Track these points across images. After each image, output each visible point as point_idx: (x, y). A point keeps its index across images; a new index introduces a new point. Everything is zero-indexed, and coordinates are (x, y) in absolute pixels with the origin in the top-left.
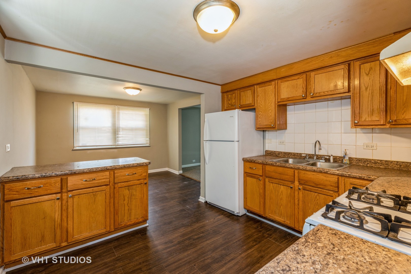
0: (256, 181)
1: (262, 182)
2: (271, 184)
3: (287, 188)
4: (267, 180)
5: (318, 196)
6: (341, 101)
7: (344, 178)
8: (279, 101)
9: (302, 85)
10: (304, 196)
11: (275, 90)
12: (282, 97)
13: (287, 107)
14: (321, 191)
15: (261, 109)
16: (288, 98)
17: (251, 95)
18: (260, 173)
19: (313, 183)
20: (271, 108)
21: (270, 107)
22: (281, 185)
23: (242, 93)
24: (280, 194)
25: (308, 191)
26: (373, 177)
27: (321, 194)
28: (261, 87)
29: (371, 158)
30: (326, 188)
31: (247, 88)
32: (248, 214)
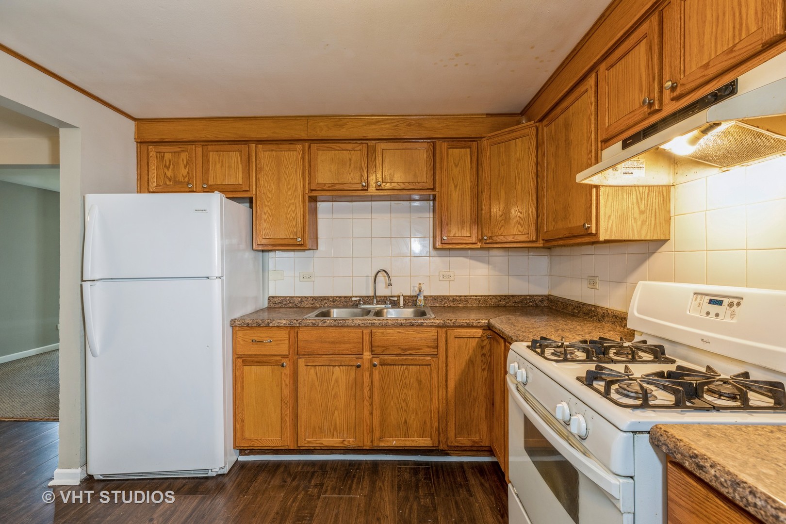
0: (272, 372)
1: (287, 371)
2: (311, 369)
3: (348, 369)
4: (301, 362)
5: (406, 370)
6: (410, 203)
7: (446, 329)
8: (313, 189)
9: (359, 163)
10: (382, 378)
11: (303, 162)
12: (320, 181)
13: (319, 203)
14: (412, 359)
15: (268, 202)
16: (334, 185)
17: (240, 165)
18: (284, 349)
19: (399, 348)
20: (293, 201)
21: (291, 200)
22: (335, 366)
23: (212, 156)
24: (333, 386)
25: (389, 366)
26: (483, 321)
27: (411, 365)
28: (270, 151)
29: (448, 294)
30: (420, 354)
31: (229, 146)
32: (242, 458)
